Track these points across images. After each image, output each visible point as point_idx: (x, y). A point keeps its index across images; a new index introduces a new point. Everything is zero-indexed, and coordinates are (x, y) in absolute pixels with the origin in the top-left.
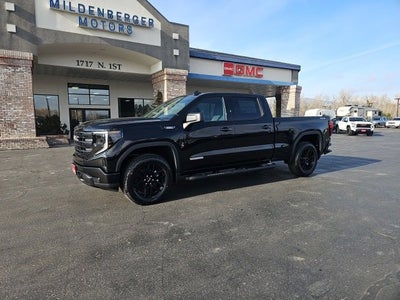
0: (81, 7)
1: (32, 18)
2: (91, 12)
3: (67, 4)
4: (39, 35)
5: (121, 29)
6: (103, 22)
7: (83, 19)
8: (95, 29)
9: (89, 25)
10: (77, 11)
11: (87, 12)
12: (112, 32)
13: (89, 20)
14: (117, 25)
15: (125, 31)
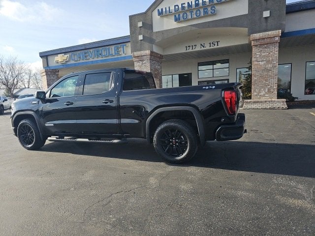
0: (177, 7)
1: (151, 27)
2: (183, 8)
3: (168, 9)
4: (154, 37)
5: (205, 13)
6: (191, 12)
7: (177, 16)
8: (186, 20)
9: (182, 19)
10: (174, 12)
11: (180, 10)
12: (199, 17)
13: (181, 15)
14: (202, 11)
15: (210, 13)
